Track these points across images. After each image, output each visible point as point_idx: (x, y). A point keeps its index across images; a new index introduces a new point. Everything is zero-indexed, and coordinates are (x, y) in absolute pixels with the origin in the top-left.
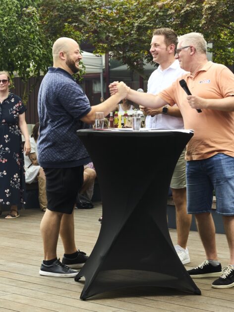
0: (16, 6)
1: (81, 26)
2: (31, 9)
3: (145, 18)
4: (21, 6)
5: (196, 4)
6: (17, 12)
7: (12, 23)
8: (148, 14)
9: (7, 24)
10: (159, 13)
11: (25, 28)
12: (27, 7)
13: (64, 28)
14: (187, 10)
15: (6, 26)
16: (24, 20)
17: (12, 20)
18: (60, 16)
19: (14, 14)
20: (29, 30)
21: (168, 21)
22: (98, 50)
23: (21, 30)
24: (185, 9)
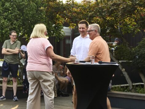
0: (35, 7)
1: (64, 16)
2: (42, 8)
3: (93, 13)
4: (37, 7)
5: (116, 7)
6: (36, 9)
7: (34, 14)
8: (94, 10)
9: (31, 15)
10: (100, 10)
11: (39, 17)
12: (40, 7)
13: (56, 16)
14: (112, 9)
15: (31, 16)
16: (39, 13)
17: (34, 13)
18: (55, 12)
19: (35, 10)
20: (41, 17)
21: (103, 14)
22: (71, 26)
23: (37, 17)
24: (111, 9)
